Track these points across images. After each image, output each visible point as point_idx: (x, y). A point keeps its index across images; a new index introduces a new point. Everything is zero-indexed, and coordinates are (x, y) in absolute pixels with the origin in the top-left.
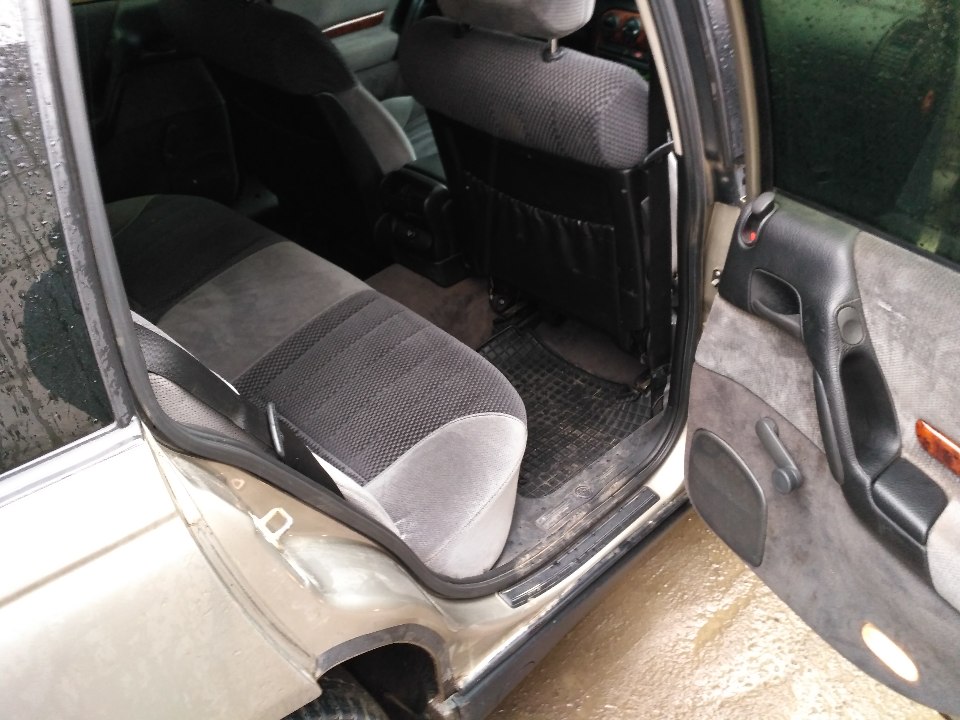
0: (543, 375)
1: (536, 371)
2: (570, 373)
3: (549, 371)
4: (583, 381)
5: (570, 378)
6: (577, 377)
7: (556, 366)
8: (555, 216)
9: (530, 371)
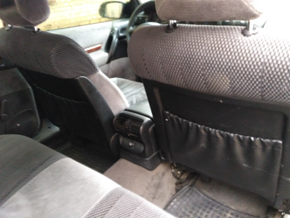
0: (208, 212)
1: (204, 210)
2: (223, 210)
3: (211, 209)
4: (232, 214)
5: (224, 213)
6: (227, 212)
7: (213, 205)
8: (232, 135)
9: (201, 211)
